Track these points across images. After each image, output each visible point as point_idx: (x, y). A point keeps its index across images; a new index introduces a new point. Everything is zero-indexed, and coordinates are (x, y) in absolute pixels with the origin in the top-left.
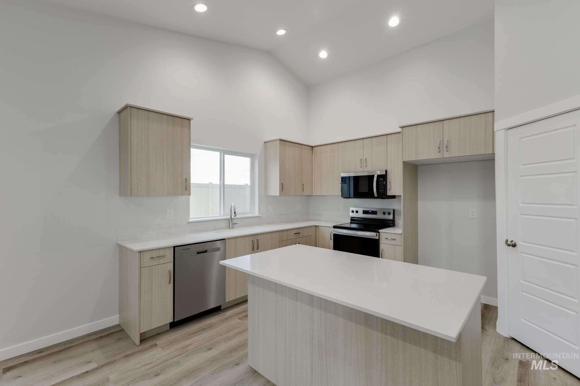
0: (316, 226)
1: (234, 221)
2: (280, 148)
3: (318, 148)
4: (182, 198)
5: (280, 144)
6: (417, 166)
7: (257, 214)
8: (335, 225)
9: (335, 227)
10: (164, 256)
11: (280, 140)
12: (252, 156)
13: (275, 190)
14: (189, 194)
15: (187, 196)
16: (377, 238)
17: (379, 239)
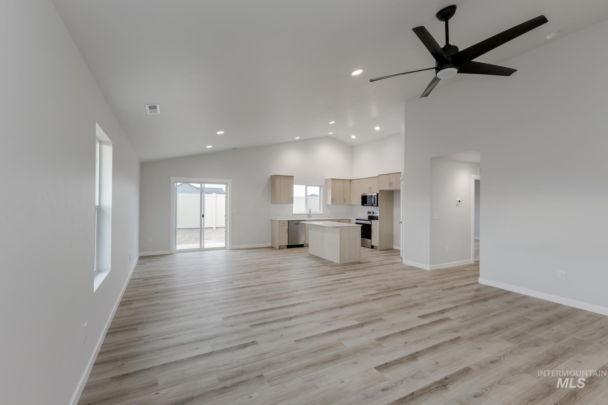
0: (350, 219)
1: (311, 215)
2: (332, 183)
3: (353, 180)
4: (290, 205)
5: (332, 181)
6: (393, 191)
7: (322, 213)
8: (357, 218)
9: (356, 219)
10: (285, 223)
11: (332, 179)
12: (320, 186)
13: (330, 202)
14: (293, 204)
15: (292, 204)
16: (370, 224)
17: (371, 224)
